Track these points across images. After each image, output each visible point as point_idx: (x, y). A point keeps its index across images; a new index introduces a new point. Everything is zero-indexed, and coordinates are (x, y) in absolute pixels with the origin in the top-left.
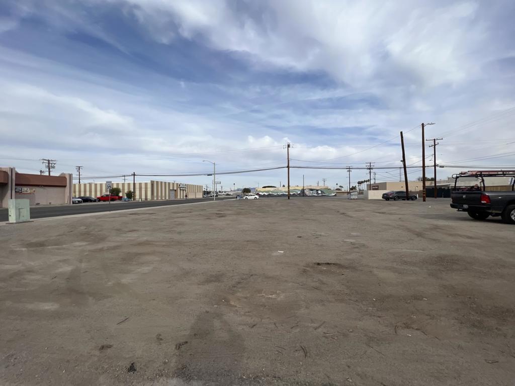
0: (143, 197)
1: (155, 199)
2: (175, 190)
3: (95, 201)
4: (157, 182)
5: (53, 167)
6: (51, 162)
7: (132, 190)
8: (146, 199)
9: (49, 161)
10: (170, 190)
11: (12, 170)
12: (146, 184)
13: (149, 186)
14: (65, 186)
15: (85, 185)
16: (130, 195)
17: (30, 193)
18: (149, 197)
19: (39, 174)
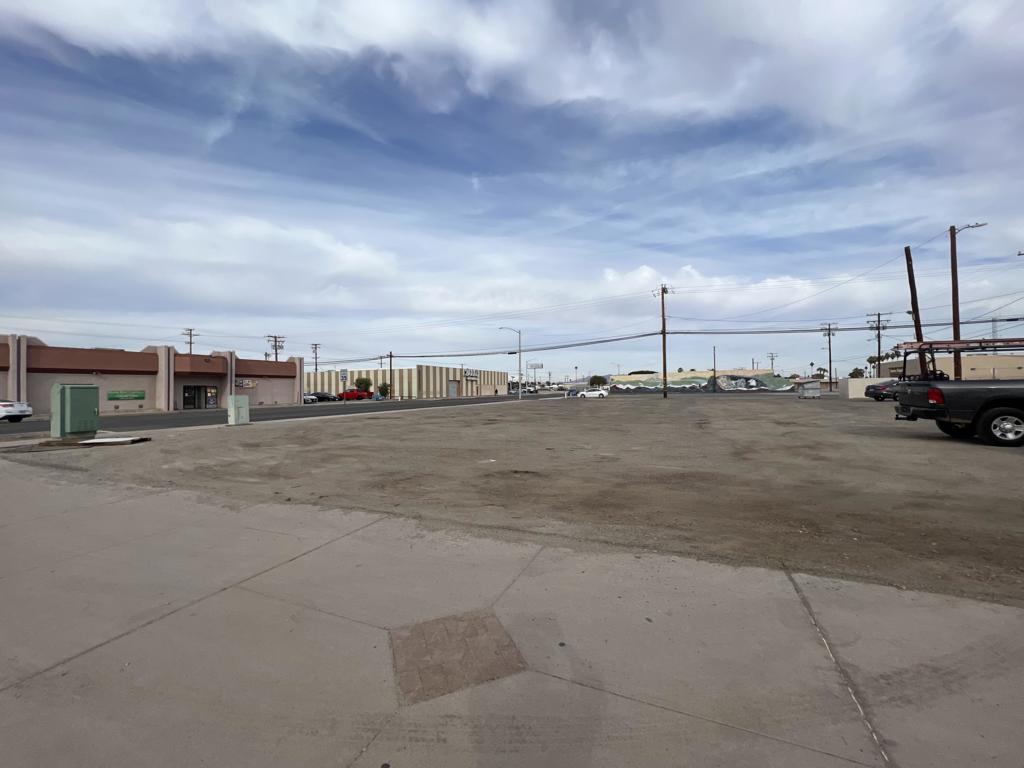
0: (406, 394)
1: (425, 396)
2: (459, 382)
3: (334, 399)
4: (428, 367)
5: (281, 347)
6: (278, 339)
7: (388, 382)
8: (410, 396)
9: (275, 337)
10: (448, 381)
11: (231, 354)
12: (410, 371)
13: (415, 375)
14: (294, 377)
15: (322, 374)
16: (385, 390)
17: (252, 388)
18: (415, 394)
19: (263, 358)
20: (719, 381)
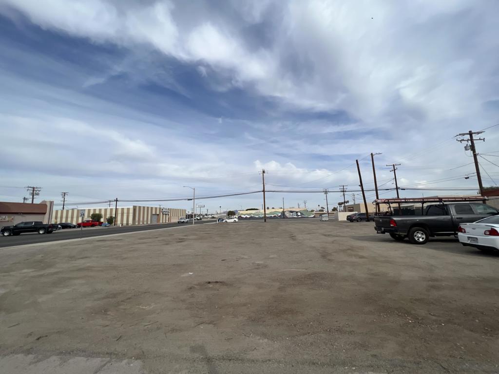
0: (125, 222)
1: (137, 224)
2: (158, 215)
3: (74, 227)
4: (140, 207)
5: (38, 194)
6: (36, 189)
7: (114, 216)
8: (127, 224)
10: (152, 215)
12: (128, 209)
13: (131, 211)
14: (44, 214)
15: (67, 211)
16: (111, 220)
18: (131, 222)
20: (286, 213)
